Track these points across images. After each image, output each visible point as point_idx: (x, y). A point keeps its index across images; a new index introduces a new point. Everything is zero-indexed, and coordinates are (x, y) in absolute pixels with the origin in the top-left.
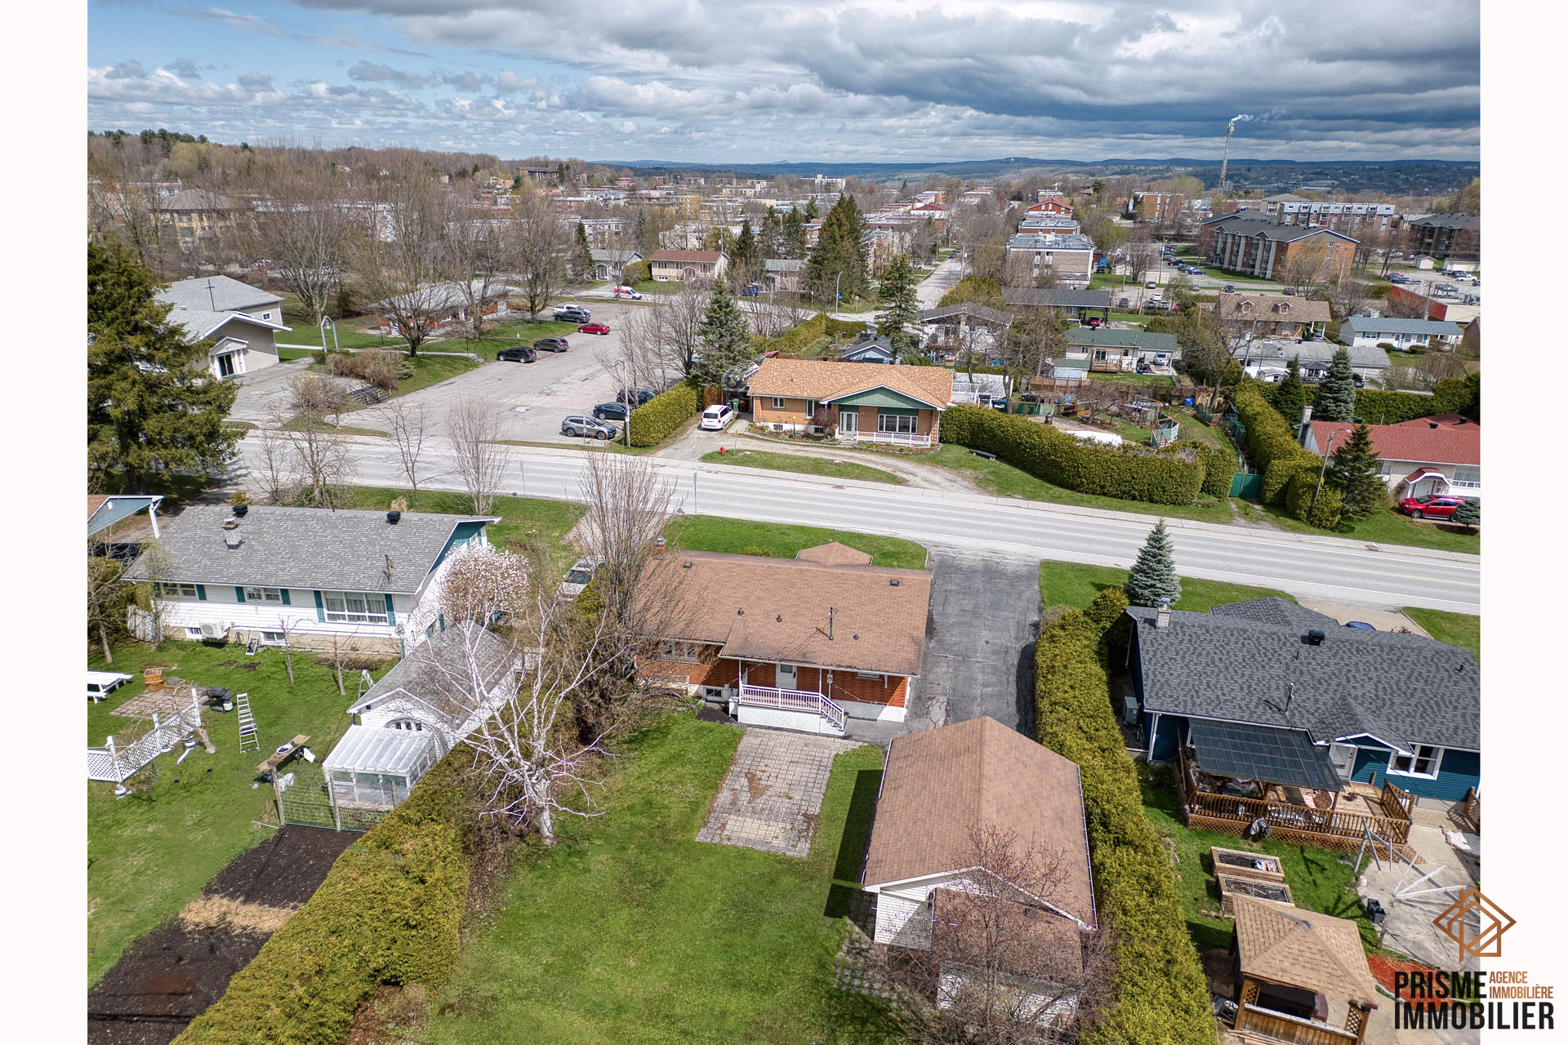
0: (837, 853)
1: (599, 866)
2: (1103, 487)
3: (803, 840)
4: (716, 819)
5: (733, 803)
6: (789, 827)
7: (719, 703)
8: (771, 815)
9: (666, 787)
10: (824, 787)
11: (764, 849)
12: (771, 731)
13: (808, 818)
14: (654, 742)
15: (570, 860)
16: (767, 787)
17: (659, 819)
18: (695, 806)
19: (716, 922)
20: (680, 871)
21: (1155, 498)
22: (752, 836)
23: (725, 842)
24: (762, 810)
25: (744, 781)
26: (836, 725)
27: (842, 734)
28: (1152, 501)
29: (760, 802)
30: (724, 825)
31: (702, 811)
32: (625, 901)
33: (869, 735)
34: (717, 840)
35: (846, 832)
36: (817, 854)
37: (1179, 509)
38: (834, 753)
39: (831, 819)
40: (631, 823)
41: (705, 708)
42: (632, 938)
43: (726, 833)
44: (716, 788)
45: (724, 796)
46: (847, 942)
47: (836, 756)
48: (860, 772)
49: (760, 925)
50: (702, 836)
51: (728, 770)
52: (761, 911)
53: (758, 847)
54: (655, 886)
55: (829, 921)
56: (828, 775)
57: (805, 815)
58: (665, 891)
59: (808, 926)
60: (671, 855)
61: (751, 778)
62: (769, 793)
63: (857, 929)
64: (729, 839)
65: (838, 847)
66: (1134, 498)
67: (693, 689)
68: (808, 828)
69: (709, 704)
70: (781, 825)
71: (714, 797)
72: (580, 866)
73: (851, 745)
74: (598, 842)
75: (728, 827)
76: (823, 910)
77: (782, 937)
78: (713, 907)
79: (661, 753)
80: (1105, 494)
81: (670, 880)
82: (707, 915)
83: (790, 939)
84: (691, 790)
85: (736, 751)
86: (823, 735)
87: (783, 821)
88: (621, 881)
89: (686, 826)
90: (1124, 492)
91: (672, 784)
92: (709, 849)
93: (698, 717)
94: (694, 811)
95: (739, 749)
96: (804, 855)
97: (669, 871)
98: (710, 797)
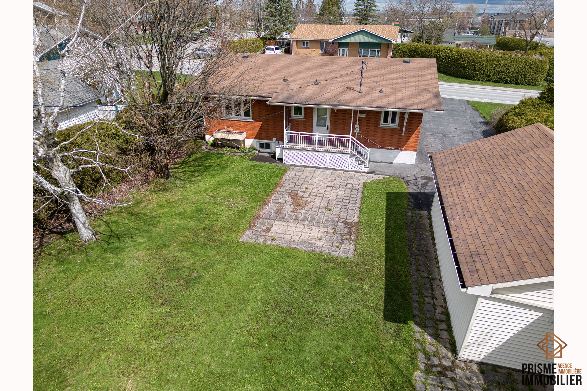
3: (345, 242)
4: (262, 223)
5: (278, 212)
6: (331, 231)
7: (269, 153)
10: (359, 203)
11: (308, 249)
12: (309, 169)
13: (348, 225)
16: (308, 202)
18: (242, 214)
22: (297, 238)
23: (269, 242)
24: (305, 218)
25: (289, 198)
26: (362, 163)
27: (367, 170)
29: (302, 213)
30: (269, 229)
34: (261, 240)
37: (534, 87)
38: (362, 182)
39: (371, 226)
43: (270, 234)
44: (264, 202)
45: (270, 207)
47: (365, 183)
48: (388, 193)
50: (247, 237)
51: (274, 190)
53: (302, 247)
55: (392, 327)
56: (360, 195)
57: (345, 222)
61: (294, 196)
62: (310, 206)
63: (429, 339)
64: (273, 240)
67: (249, 142)
68: (350, 232)
69: (260, 154)
70: (323, 229)
71: (261, 208)
73: (375, 177)
75: (272, 230)
76: (382, 314)
84: (240, 203)
85: (281, 178)
86: (351, 171)
87: (325, 226)
89: (231, 228)
93: (252, 160)
94: (241, 217)
95: (284, 178)
96: (350, 255)
98: (257, 208)
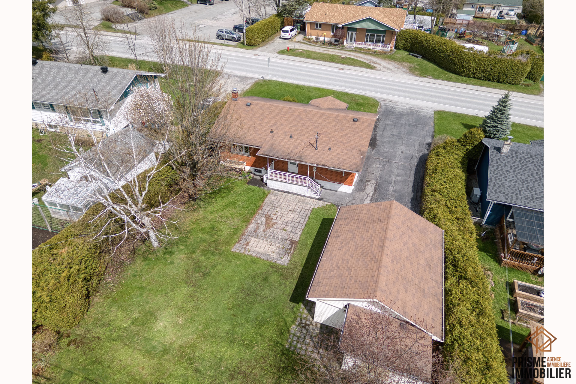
0: (303, 264)
1: (179, 261)
2: (474, 74)
3: (287, 255)
4: (245, 239)
5: (256, 231)
6: (281, 247)
7: (260, 176)
8: (272, 239)
9: (224, 219)
10: (304, 226)
11: (265, 258)
12: (283, 193)
13: (292, 242)
14: (224, 195)
15: (165, 256)
16: (275, 223)
17: (216, 237)
18: (236, 230)
19: (231, 300)
20: (220, 267)
21: (501, 80)
22: (261, 251)
23: (247, 253)
24: (270, 236)
25: (264, 219)
26: (316, 193)
27: (318, 197)
28: (498, 82)
29: (269, 232)
30: (248, 243)
31: (239, 233)
32: (187, 283)
33: (332, 199)
34: (243, 251)
35: (310, 251)
36: (292, 264)
37: (512, 86)
38: (312, 207)
39: (304, 244)
40: (201, 238)
41: (253, 178)
42: (185, 305)
43: (248, 247)
44: (248, 222)
45: (252, 227)
46: (299, 319)
47: (313, 209)
48: (324, 219)
49: (254, 304)
50: (235, 248)
51: (257, 212)
52: (257, 295)
53: (262, 257)
54: (205, 275)
55: (293, 304)
56: (307, 219)
57: (291, 241)
58: (209, 279)
59: (280, 307)
60: (217, 258)
61: (268, 217)
62: (275, 227)
63: (306, 311)
64: (249, 251)
65: (305, 261)
66: (490, 80)
67: (248, 168)
68: (291, 248)
69: (255, 177)
70: (277, 245)
71: (247, 227)
72: (169, 260)
73: (322, 204)
74: (182, 247)
75: (250, 244)
76: (290, 297)
77: (264, 313)
78: (233, 290)
79: (226, 201)
80: (474, 78)
81: (213, 272)
82: (227, 295)
83: (268, 315)
84: (236, 222)
85: (263, 202)
86: (309, 197)
87: (279, 243)
88: (188, 271)
89: (228, 242)
90: (485, 77)
91: (227, 217)
92: (237, 256)
93: (248, 183)
94: (235, 234)
95: (265, 201)
96: (286, 264)
97: (214, 267)
98: (244, 227)
